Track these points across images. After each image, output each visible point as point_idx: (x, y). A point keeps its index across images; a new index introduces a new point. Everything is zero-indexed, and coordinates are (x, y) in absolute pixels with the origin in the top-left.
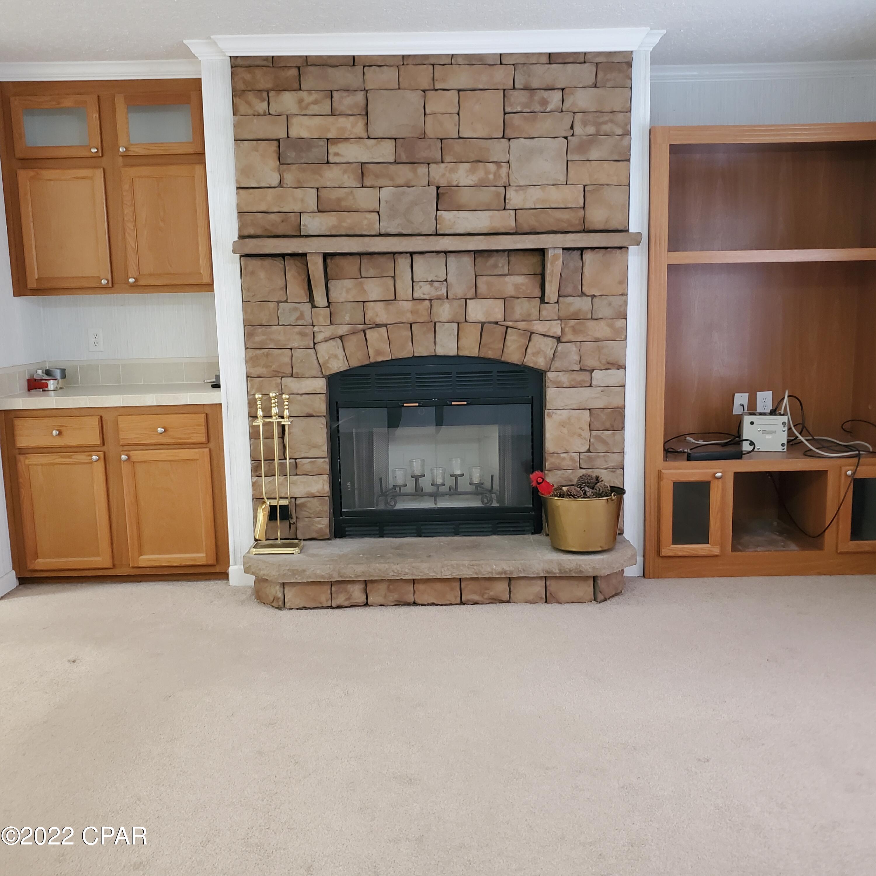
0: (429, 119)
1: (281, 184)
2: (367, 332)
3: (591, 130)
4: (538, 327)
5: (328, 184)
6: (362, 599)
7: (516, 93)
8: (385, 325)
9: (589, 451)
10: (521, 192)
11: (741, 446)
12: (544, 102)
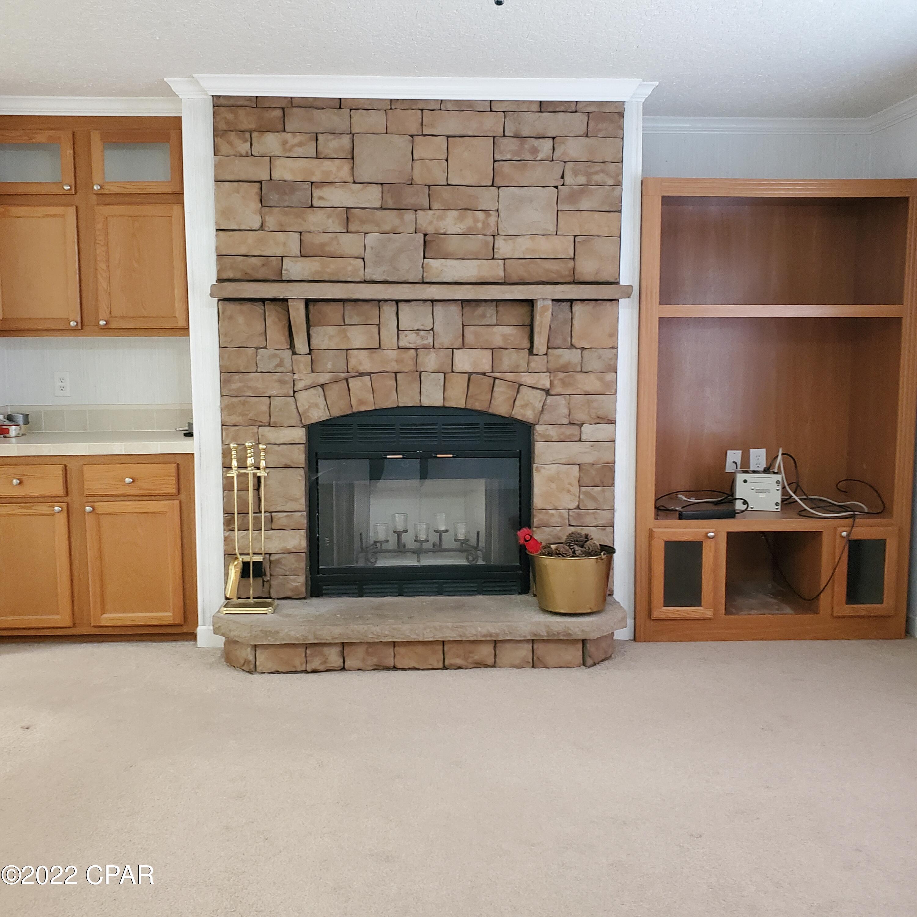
0: (417, 164)
1: (262, 227)
2: (350, 380)
3: (582, 180)
4: (527, 379)
5: (312, 229)
6: (339, 662)
7: (505, 140)
8: (369, 374)
9: (578, 508)
10: (510, 242)
11: (734, 505)
12: (535, 151)
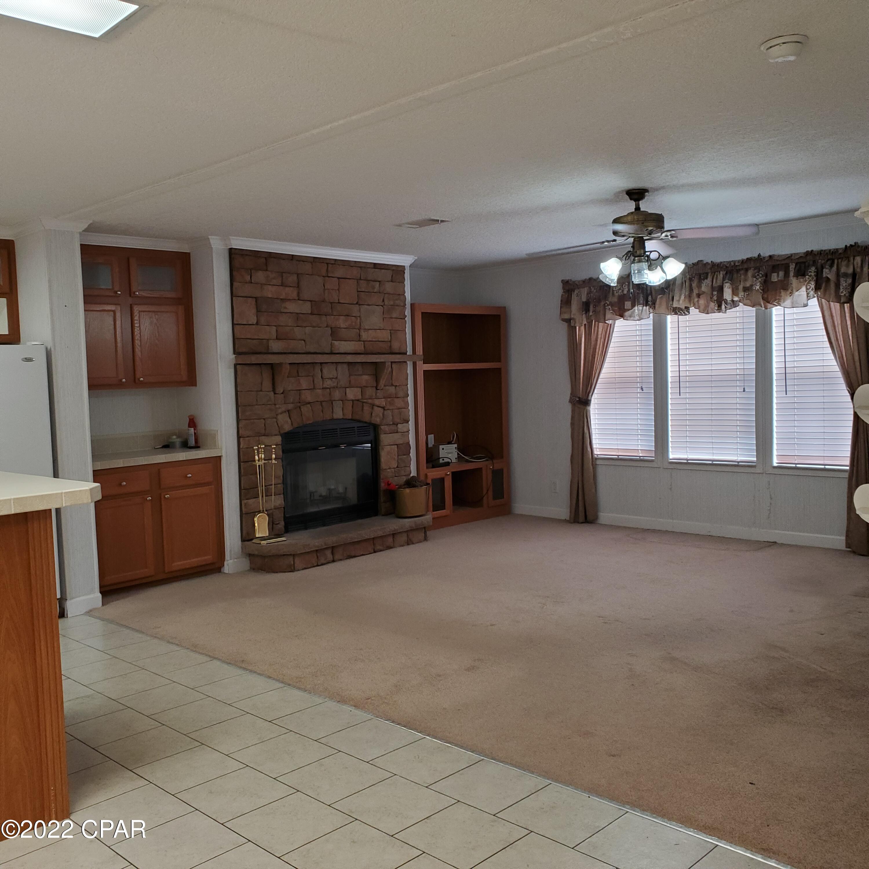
0: (326, 291)
1: (257, 324)
2: (302, 407)
3: (392, 303)
4: (377, 402)
5: (282, 324)
6: (331, 559)
7: (362, 282)
8: (309, 403)
9: (397, 467)
10: (366, 332)
11: (439, 461)
12: (374, 288)
